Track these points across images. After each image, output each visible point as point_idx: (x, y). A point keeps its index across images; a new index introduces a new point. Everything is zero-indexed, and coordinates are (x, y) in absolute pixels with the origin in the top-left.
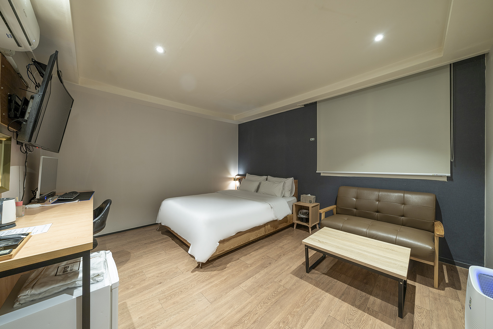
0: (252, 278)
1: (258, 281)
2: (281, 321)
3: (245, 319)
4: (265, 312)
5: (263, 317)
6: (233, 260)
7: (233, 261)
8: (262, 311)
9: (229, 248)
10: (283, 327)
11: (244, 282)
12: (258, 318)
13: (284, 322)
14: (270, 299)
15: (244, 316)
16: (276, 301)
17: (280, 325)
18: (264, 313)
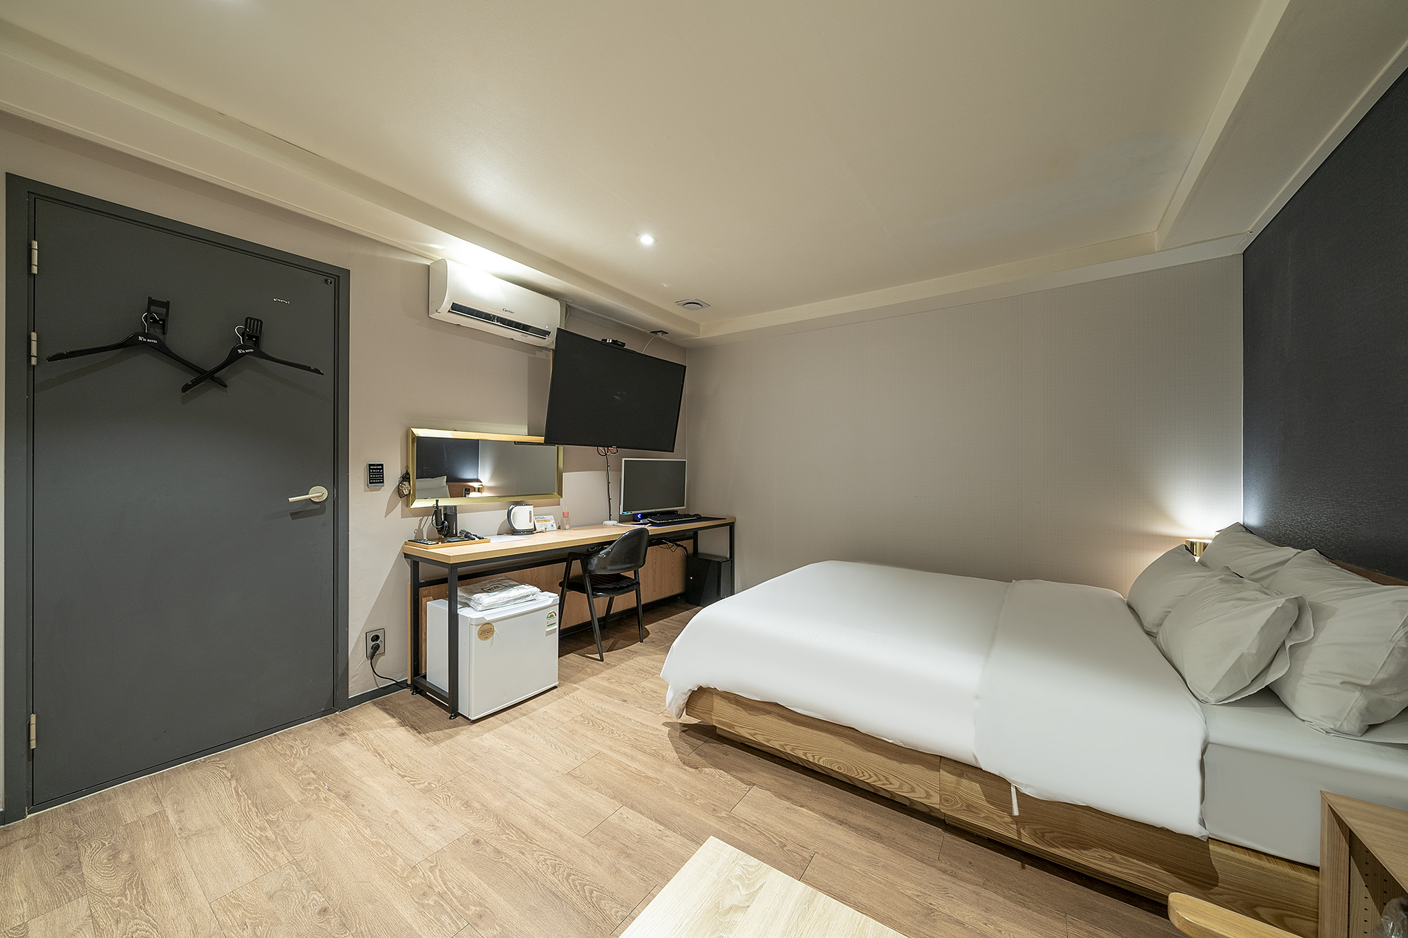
0: (661, 828)
1: (648, 844)
2: (487, 908)
3: (513, 833)
4: (523, 871)
5: (510, 866)
6: (741, 776)
7: (734, 776)
8: (529, 863)
9: (750, 734)
10: (465, 914)
11: (641, 812)
12: (507, 856)
13: (481, 916)
14: (567, 879)
15: (520, 830)
16: (559, 894)
17: (475, 906)
18: (520, 869)
